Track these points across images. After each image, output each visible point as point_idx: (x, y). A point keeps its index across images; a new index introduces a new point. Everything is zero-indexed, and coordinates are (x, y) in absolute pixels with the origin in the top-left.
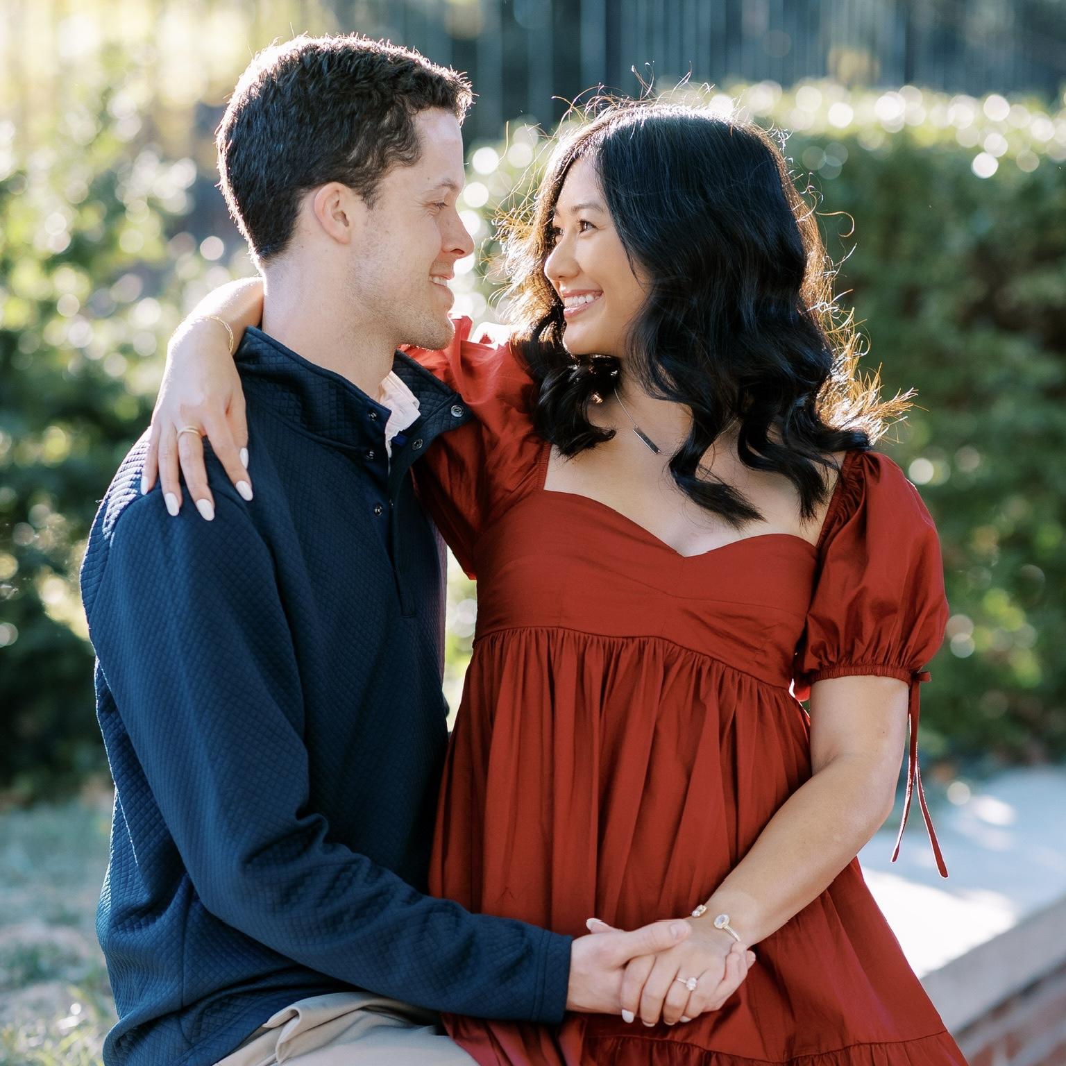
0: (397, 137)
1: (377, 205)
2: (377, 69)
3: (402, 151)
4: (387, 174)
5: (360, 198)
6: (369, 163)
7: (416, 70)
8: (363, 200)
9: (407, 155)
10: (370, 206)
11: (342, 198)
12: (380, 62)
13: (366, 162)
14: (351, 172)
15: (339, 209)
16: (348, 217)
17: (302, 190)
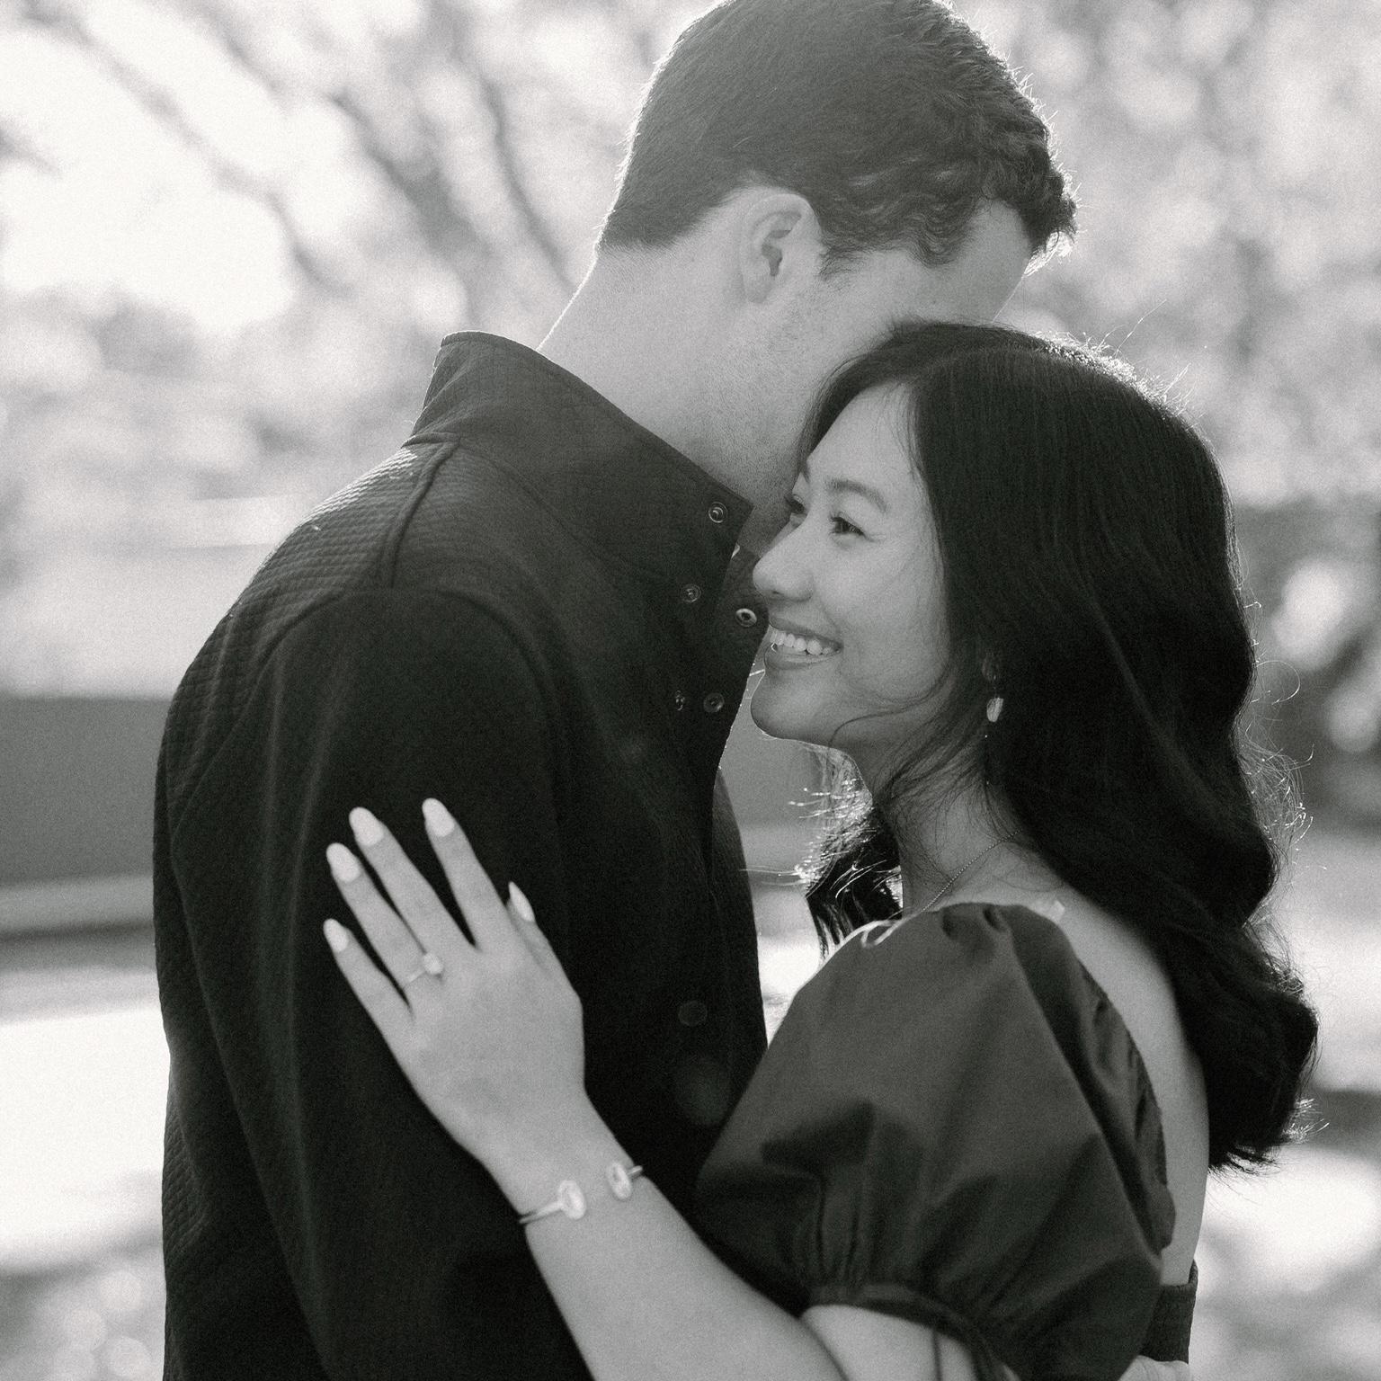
0: (939, 208)
1: (836, 280)
2: (988, 93)
3: (931, 231)
4: (887, 248)
5: (821, 249)
6: (874, 211)
7: (1036, 141)
8: (822, 256)
9: (935, 246)
10: (826, 274)
11: (798, 228)
12: (998, 89)
13: (871, 206)
14: (840, 203)
15: (779, 244)
16: (782, 266)
17: (753, 173)
